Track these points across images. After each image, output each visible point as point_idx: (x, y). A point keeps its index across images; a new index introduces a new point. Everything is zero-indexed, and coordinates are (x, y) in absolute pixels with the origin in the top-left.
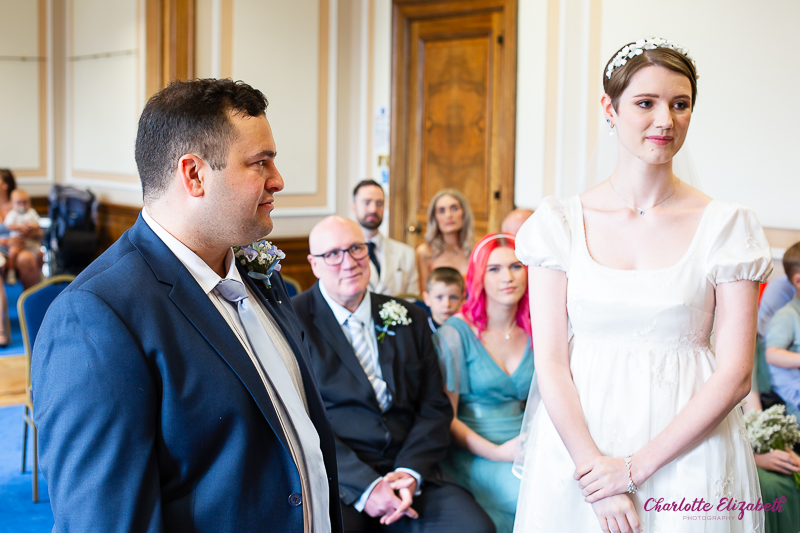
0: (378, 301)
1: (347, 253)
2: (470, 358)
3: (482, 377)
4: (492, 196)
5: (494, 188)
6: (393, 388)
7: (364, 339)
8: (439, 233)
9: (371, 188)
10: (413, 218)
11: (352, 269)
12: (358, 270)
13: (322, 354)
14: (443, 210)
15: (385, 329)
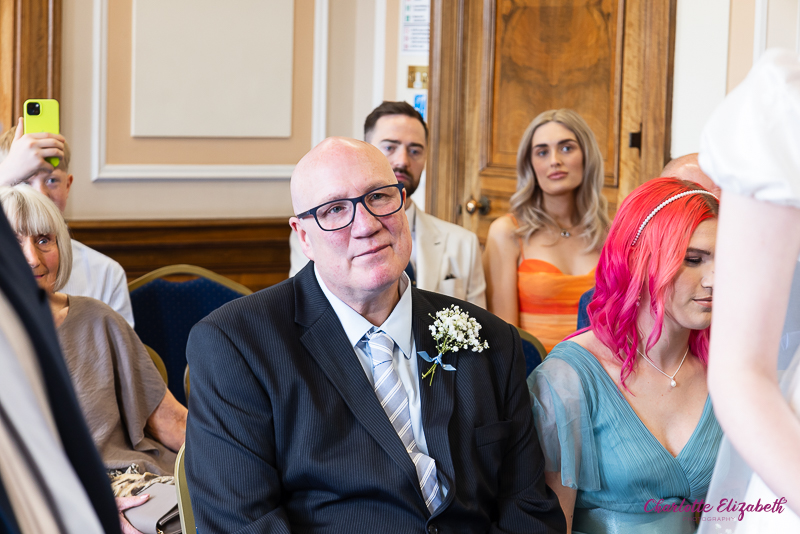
0: (427, 305)
1: (359, 205)
2: (600, 421)
3: (622, 459)
4: (626, 141)
5: (630, 127)
6: (451, 471)
7: (395, 375)
8: (536, 193)
9: (402, 120)
10: (474, 185)
11: (371, 235)
12: (383, 238)
13: (318, 402)
14: (544, 149)
15: (438, 359)
